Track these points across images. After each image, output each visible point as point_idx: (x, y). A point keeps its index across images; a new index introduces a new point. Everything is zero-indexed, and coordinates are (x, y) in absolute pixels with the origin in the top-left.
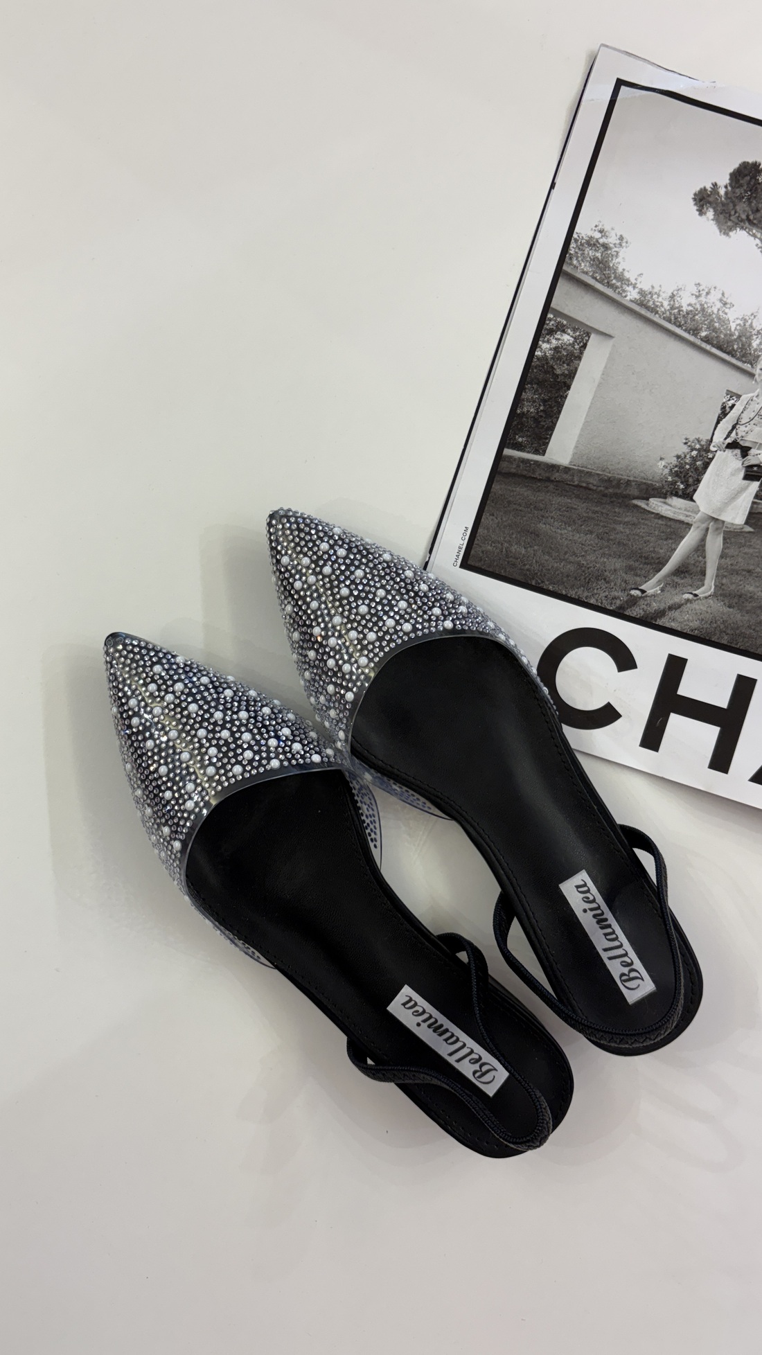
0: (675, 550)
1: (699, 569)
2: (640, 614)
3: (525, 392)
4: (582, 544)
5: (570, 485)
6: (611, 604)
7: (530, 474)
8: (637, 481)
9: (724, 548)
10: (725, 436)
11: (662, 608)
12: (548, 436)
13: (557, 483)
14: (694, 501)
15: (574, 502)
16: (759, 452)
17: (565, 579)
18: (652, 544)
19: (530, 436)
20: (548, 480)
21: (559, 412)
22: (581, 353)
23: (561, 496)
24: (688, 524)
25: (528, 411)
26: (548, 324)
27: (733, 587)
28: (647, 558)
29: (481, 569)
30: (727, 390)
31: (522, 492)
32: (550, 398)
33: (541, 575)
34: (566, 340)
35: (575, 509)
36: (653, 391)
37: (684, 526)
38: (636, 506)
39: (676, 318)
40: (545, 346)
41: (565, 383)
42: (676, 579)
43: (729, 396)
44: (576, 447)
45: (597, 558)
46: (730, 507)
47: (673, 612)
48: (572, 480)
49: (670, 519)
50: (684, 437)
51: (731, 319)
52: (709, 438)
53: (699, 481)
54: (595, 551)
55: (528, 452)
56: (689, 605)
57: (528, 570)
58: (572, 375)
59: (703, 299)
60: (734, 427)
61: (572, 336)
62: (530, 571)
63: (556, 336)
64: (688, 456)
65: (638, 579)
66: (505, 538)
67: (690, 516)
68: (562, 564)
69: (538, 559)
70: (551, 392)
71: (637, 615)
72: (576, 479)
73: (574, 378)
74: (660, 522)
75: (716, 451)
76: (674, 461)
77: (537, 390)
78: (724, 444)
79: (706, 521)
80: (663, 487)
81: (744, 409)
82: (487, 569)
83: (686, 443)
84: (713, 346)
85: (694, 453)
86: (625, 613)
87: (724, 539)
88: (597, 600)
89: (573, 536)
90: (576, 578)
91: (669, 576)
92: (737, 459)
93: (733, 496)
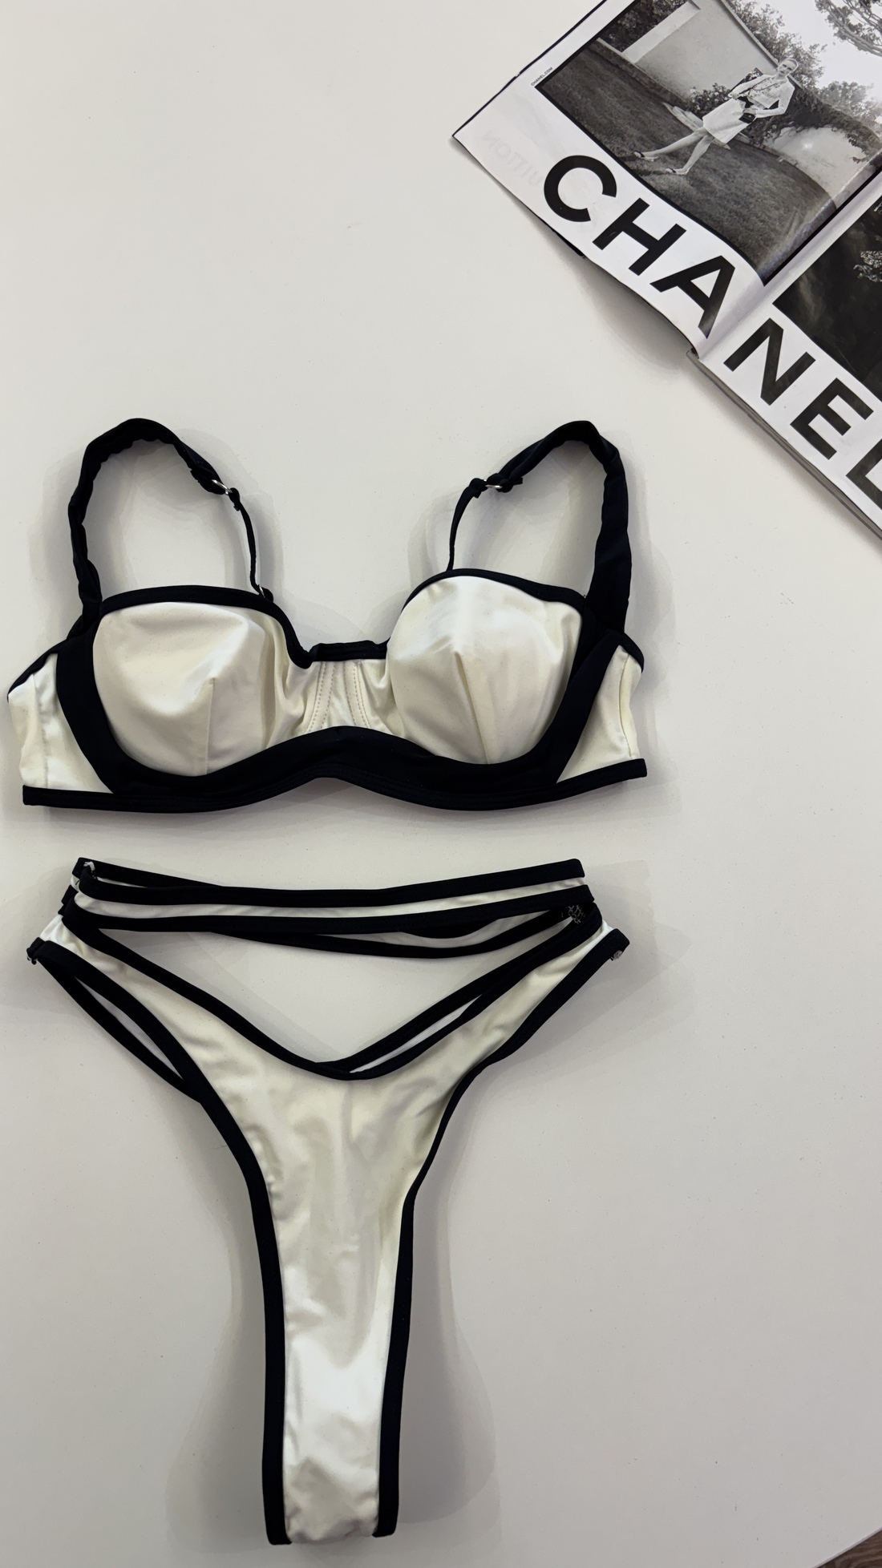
0: (675, 141)
3: (628, 14)
4: (619, 112)
5: (630, 76)
6: (619, 153)
7: (607, 58)
8: (672, 93)
9: (706, 152)
10: (741, 92)
12: (631, 43)
13: (621, 70)
14: (702, 119)
15: (627, 86)
16: (757, 108)
17: (597, 126)
18: (662, 132)
19: (619, 38)
20: (617, 66)
21: (644, 34)
22: (675, 9)
23: (621, 79)
25: (624, 25)
27: (700, 176)
28: (655, 138)
29: (548, 94)
31: (598, 65)
32: (642, 24)
33: (584, 116)
35: (625, 90)
36: (709, 49)
38: (664, 107)
39: (745, 17)
41: (656, 20)
44: (645, 56)
45: (624, 123)
46: (722, 131)
48: (632, 74)
50: (716, 81)
51: (779, 32)
52: (731, 88)
53: (711, 110)
54: (625, 119)
55: (614, 46)
58: (663, 18)
59: (767, 14)
60: (749, 89)
62: (578, 110)
64: (712, 93)
66: (572, 85)
68: (601, 116)
69: (587, 107)
70: (645, 21)
72: (635, 74)
73: (662, 21)
74: (675, 122)
75: (731, 98)
76: (702, 92)
77: (636, 16)
78: (738, 95)
79: (704, 133)
80: (687, 103)
81: (761, 82)
82: (552, 97)
83: (714, 85)
84: (760, 41)
86: (626, 163)
87: (709, 147)
88: (611, 147)
89: (616, 104)
90: (605, 129)
91: (662, 155)
92: (742, 107)
93: (728, 126)
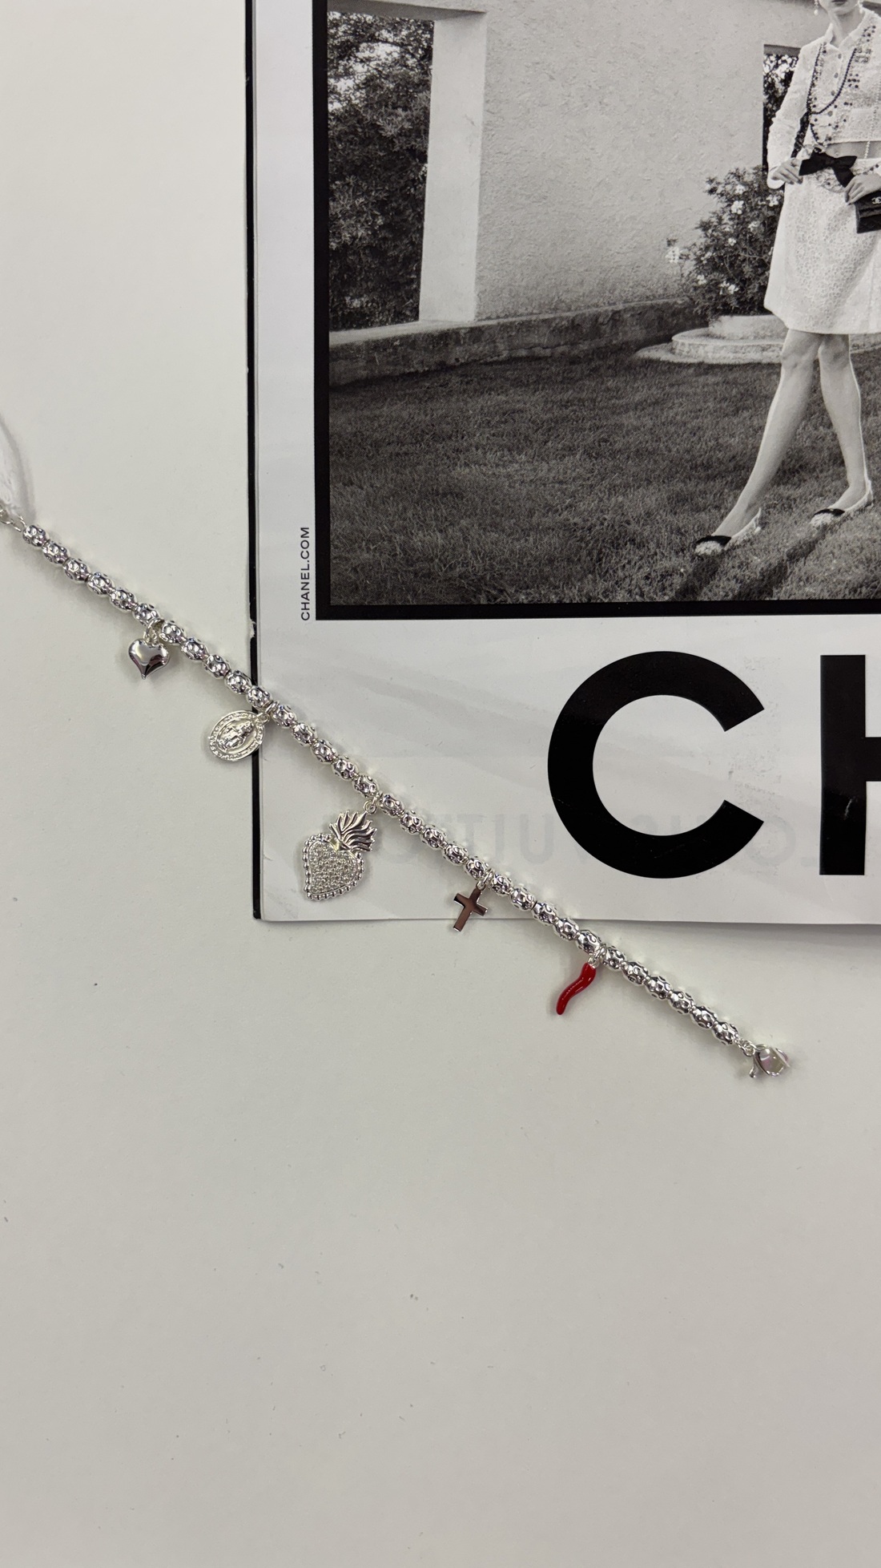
0: (762, 428)
1: (826, 453)
2: (732, 590)
3: (334, 200)
4: (561, 482)
5: (491, 364)
6: (664, 588)
7: (401, 369)
8: (633, 308)
9: (864, 393)
10: (792, 148)
11: (775, 562)
12: (413, 276)
13: (465, 369)
14: (768, 312)
15: (516, 398)
16: (872, 162)
17: (547, 569)
18: (709, 433)
19: (374, 289)
20: (444, 368)
21: (420, 217)
22: (426, 72)
23: (482, 393)
24: (770, 365)
25: (354, 238)
26: (333, 36)
29: (362, 606)
30: (766, 46)
31: (397, 412)
32: (391, 194)
33: (492, 577)
34: (383, 56)
35: (521, 411)
36: (605, 101)
37: (765, 371)
38: (650, 363)
40: (343, 85)
41: (412, 150)
42: (785, 491)
43: (773, 58)
44: (480, 278)
45: (601, 500)
46: (848, 301)
47: (801, 564)
48: (495, 353)
49: (731, 367)
50: (705, 178)
52: (760, 162)
53: (765, 265)
54: (591, 486)
55: (382, 323)
56: (829, 537)
57: (460, 577)
58: (420, 127)
60: (805, 123)
61: (394, 44)
62: (466, 577)
63: (360, 55)
64: (726, 218)
65: (703, 515)
66: (391, 523)
67: (770, 346)
68: (531, 539)
69: (476, 545)
70: (388, 180)
71: (727, 595)
72: (501, 347)
73: (426, 132)
74: (711, 379)
75: (783, 188)
76: (699, 238)
77: (357, 186)
78: (794, 165)
79: (808, 347)
80: (693, 303)
81: (815, 77)
82: (375, 603)
83: (712, 191)
85: (737, 206)
86: (699, 599)
87: (859, 373)
88: (630, 592)
89: (535, 470)
90: (569, 560)
91: (768, 490)
92: (831, 190)
93: (848, 275)
